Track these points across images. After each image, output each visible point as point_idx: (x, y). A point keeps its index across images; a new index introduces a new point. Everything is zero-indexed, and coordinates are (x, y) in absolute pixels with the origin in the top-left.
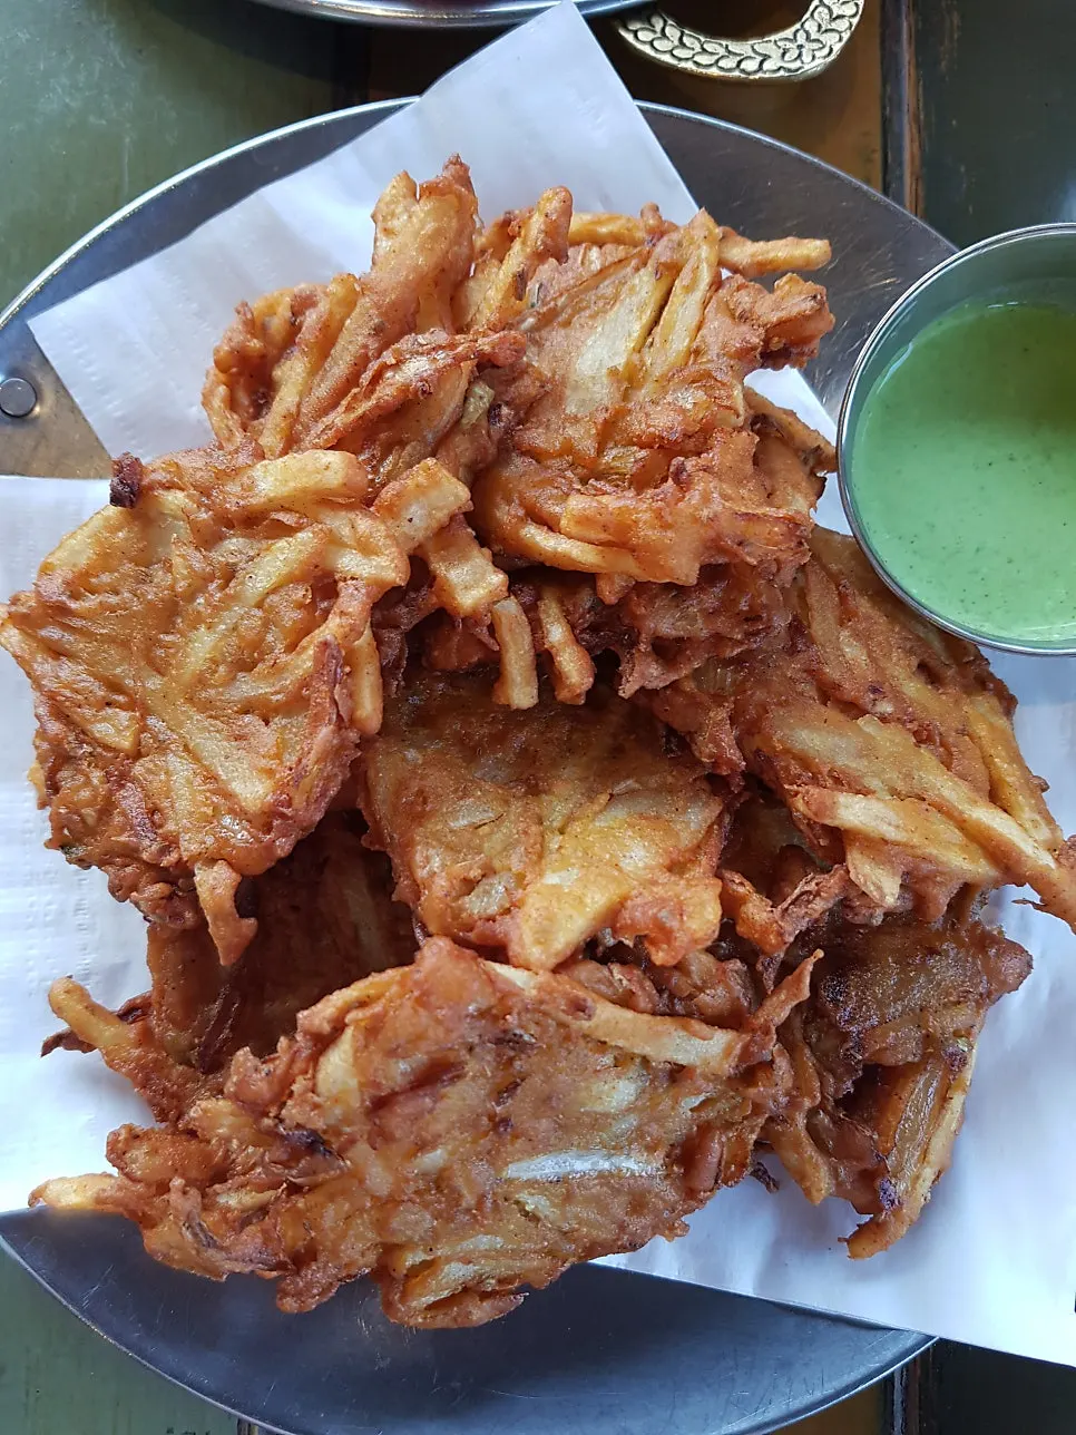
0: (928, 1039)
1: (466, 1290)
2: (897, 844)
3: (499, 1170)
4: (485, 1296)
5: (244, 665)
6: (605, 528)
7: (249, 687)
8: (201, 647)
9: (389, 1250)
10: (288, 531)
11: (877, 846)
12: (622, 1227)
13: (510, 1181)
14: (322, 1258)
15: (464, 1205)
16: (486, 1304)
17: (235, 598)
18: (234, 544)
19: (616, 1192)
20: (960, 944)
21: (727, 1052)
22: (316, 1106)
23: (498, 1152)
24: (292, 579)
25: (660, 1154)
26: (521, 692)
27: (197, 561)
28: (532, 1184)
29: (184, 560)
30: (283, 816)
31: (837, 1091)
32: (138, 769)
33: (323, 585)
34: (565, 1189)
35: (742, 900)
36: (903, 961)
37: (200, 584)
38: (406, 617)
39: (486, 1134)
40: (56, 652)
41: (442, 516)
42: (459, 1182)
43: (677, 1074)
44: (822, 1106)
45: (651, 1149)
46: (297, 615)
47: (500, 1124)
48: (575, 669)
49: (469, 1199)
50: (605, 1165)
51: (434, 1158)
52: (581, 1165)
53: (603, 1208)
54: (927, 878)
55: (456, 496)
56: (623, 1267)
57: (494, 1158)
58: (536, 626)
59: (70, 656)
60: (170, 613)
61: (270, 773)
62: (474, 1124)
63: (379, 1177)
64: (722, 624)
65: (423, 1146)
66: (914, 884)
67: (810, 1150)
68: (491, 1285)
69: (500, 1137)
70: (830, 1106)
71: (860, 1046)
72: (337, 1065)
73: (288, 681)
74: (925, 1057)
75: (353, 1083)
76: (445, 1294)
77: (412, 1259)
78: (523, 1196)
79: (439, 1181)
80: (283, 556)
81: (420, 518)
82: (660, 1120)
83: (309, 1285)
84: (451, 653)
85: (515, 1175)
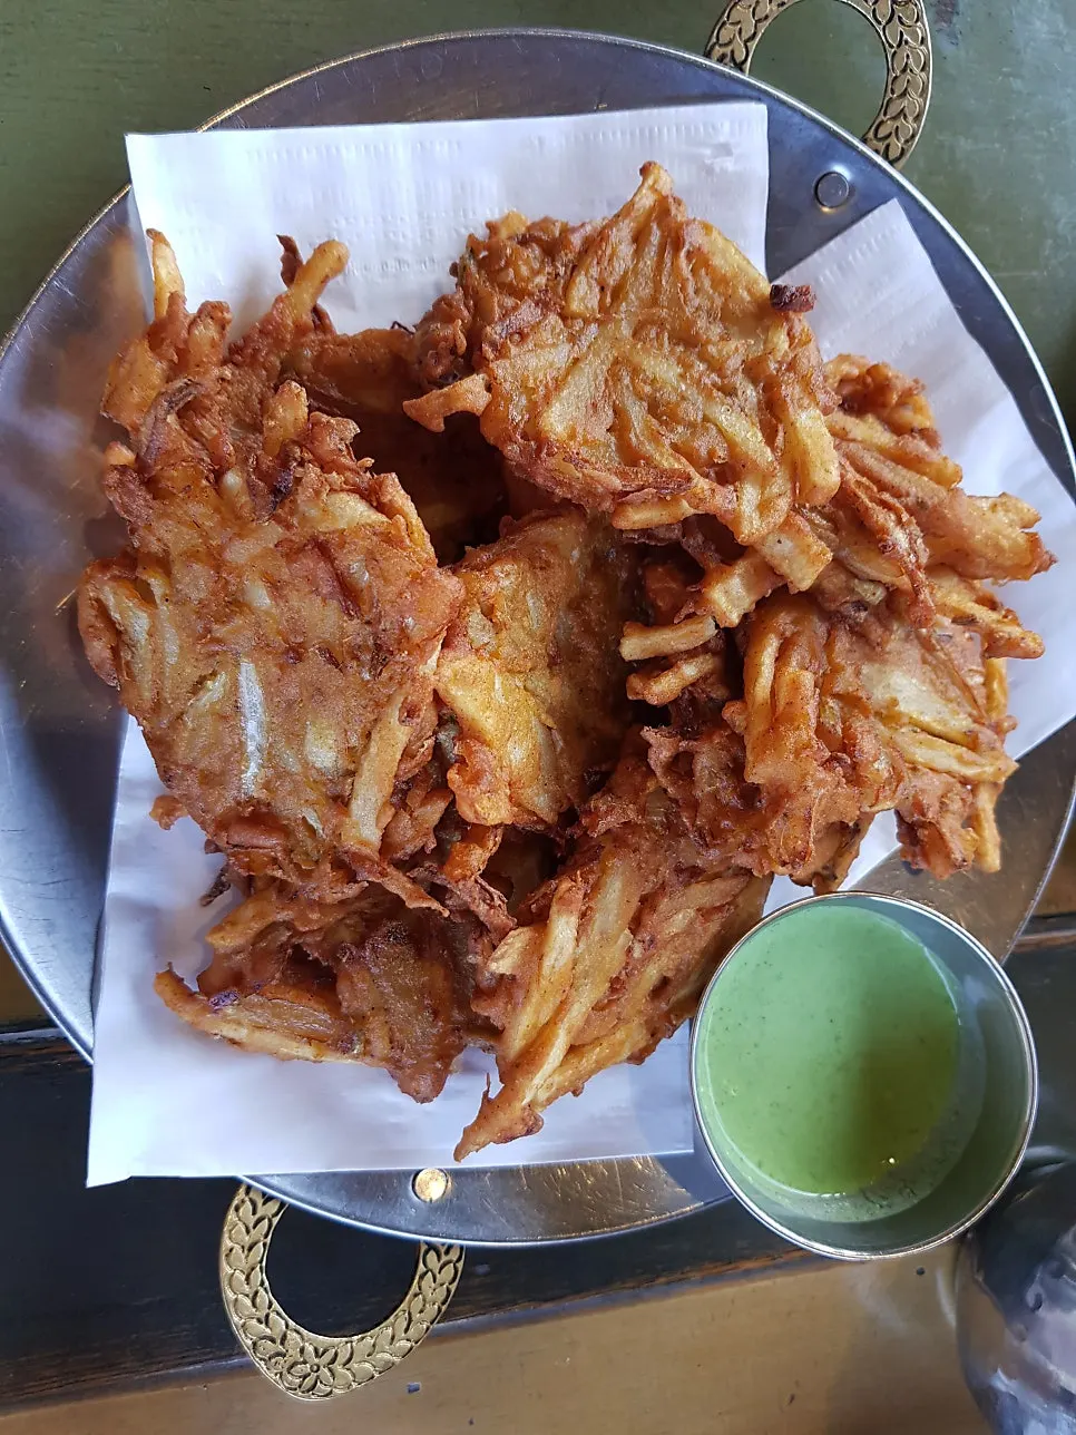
0: (362, 1019)
1: (119, 633)
2: (540, 966)
3: (247, 655)
4: (115, 651)
5: (654, 408)
6: (790, 704)
7: (637, 413)
8: (663, 368)
9: (163, 564)
10: (770, 439)
11: (536, 952)
12: (189, 768)
13: (237, 665)
14: (156, 504)
15: (215, 627)
16: (107, 654)
17: (709, 397)
18: (751, 393)
19: (226, 759)
20: (443, 1036)
21: (364, 843)
22: (317, 493)
23: (268, 653)
24: (732, 446)
25: (262, 795)
26: (633, 646)
27: (734, 363)
28: (234, 687)
29: (735, 351)
30: (539, 450)
31: (308, 945)
32: (553, 318)
33: (728, 472)
34: (230, 713)
35: (483, 845)
36: (424, 991)
37: (716, 366)
38: (693, 543)
39: (286, 641)
40: (639, 238)
41: (785, 568)
42: (238, 621)
43: (341, 802)
44: (297, 933)
45: (267, 786)
46: (703, 452)
47: (296, 653)
48: (663, 688)
49: (220, 631)
50: (251, 747)
51: (261, 597)
52: (253, 730)
53: (207, 750)
54: (510, 996)
55: (803, 579)
56: (120, 774)
57: (262, 647)
58: (691, 654)
59: (638, 254)
60: (687, 339)
61: (572, 436)
62: (295, 632)
63: (240, 552)
64: (708, 808)
65: (275, 587)
66: (506, 986)
67: (256, 926)
68: (126, 655)
69: (283, 653)
70: (295, 941)
71: (352, 960)
72: (354, 510)
73: (649, 448)
74: (346, 1017)
75: (342, 525)
76: (116, 616)
77: (157, 585)
78: (222, 678)
79: (236, 604)
80: (749, 437)
81: (781, 550)
82: (295, 791)
83: (131, 493)
84: (661, 583)
85: (243, 669)
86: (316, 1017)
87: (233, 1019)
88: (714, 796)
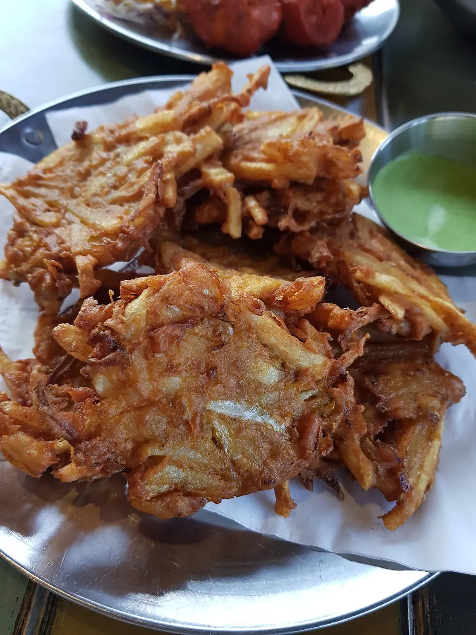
0: (419, 408)
1: (176, 490)
2: (402, 295)
3: (206, 403)
4: (188, 494)
5: (115, 187)
7: (116, 194)
9: (140, 444)
10: (147, 138)
11: (393, 295)
12: (265, 464)
13: (210, 411)
14: (103, 434)
15: (185, 416)
16: (187, 499)
18: (121, 149)
19: (264, 437)
22: (122, 322)
23: (207, 388)
24: (145, 154)
25: (287, 423)
27: (104, 155)
28: (223, 418)
29: (98, 153)
30: (124, 232)
31: (375, 430)
32: (57, 231)
33: (156, 154)
34: (237, 426)
35: (331, 310)
36: (405, 374)
37: (103, 161)
39: (202, 374)
40: (27, 195)
42: (185, 401)
43: (298, 375)
44: (368, 434)
45: (283, 417)
46: (145, 165)
47: (211, 370)
49: (188, 415)
50: (259, 419)
51: (174, 383)
52: (250, 415)
54: (416, 314)
55: (217, 141)
56: (258, 532)
57: (201, 391)
59: (36, 196)
60: (85, 176)
61: (121, 218)
62: (198, 367)
63: (145, 388)
64: (324, 207)
65: (171, 369)
66: (410, 316)
67: (362, 456)
68: (191, 488)
69: (209, 378)
70: (372, 437)
71: (386, 405)
72: (136, 306)
73: (136, 187)
74: (418, 417)
75: (144, 311)
76: (165, 488)
77: (152, 451)
78: (217, 424)
79: (174, 400)
80: (143, 146)
81: (202, 150)
82: (289, 400)
83: (94, 447)
85: (214, 409)
86: (417, 432)
87: (416, 480)
88: (319, 202)
